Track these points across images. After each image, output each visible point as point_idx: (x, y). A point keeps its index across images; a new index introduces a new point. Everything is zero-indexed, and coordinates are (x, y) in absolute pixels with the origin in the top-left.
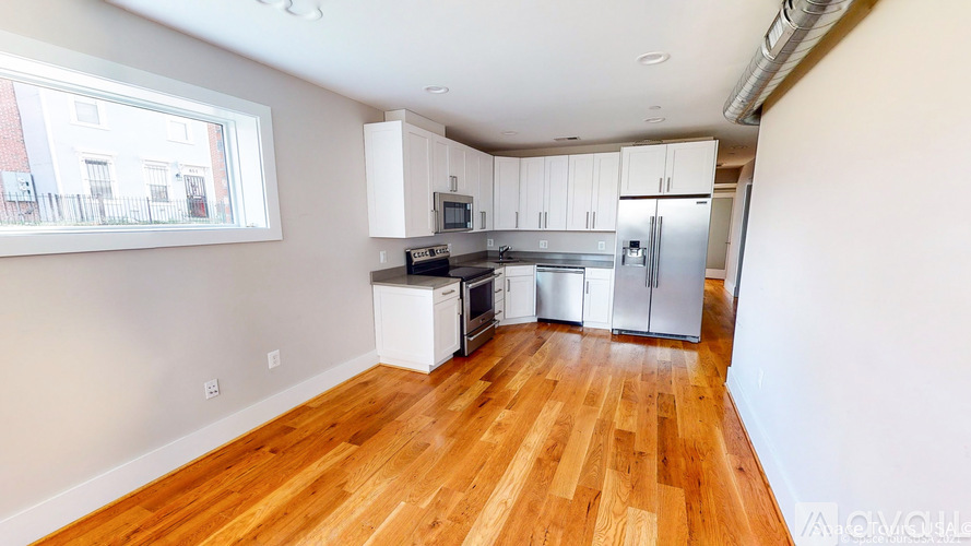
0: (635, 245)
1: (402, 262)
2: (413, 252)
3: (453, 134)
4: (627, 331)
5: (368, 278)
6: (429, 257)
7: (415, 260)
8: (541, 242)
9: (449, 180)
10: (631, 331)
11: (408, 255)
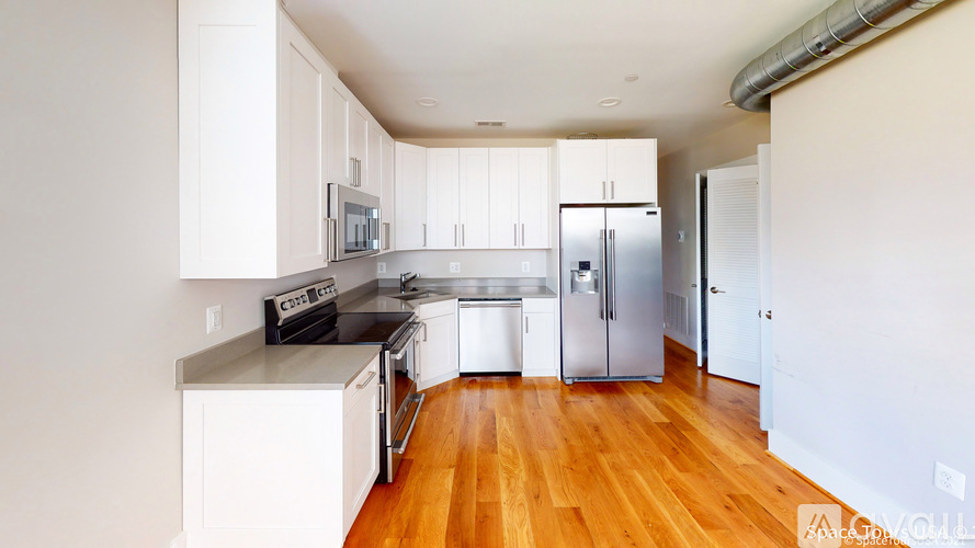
0: (585, 266)
1: (257, 322)
2: (279, 300)
3: (354, 83)
4: (580, 378)
5: (172, 373)
6: (308, 305)
7: (284, 315)
8: (452, 264)
9: (348, 165)
10: (586, 378)
11: (270, 308)
